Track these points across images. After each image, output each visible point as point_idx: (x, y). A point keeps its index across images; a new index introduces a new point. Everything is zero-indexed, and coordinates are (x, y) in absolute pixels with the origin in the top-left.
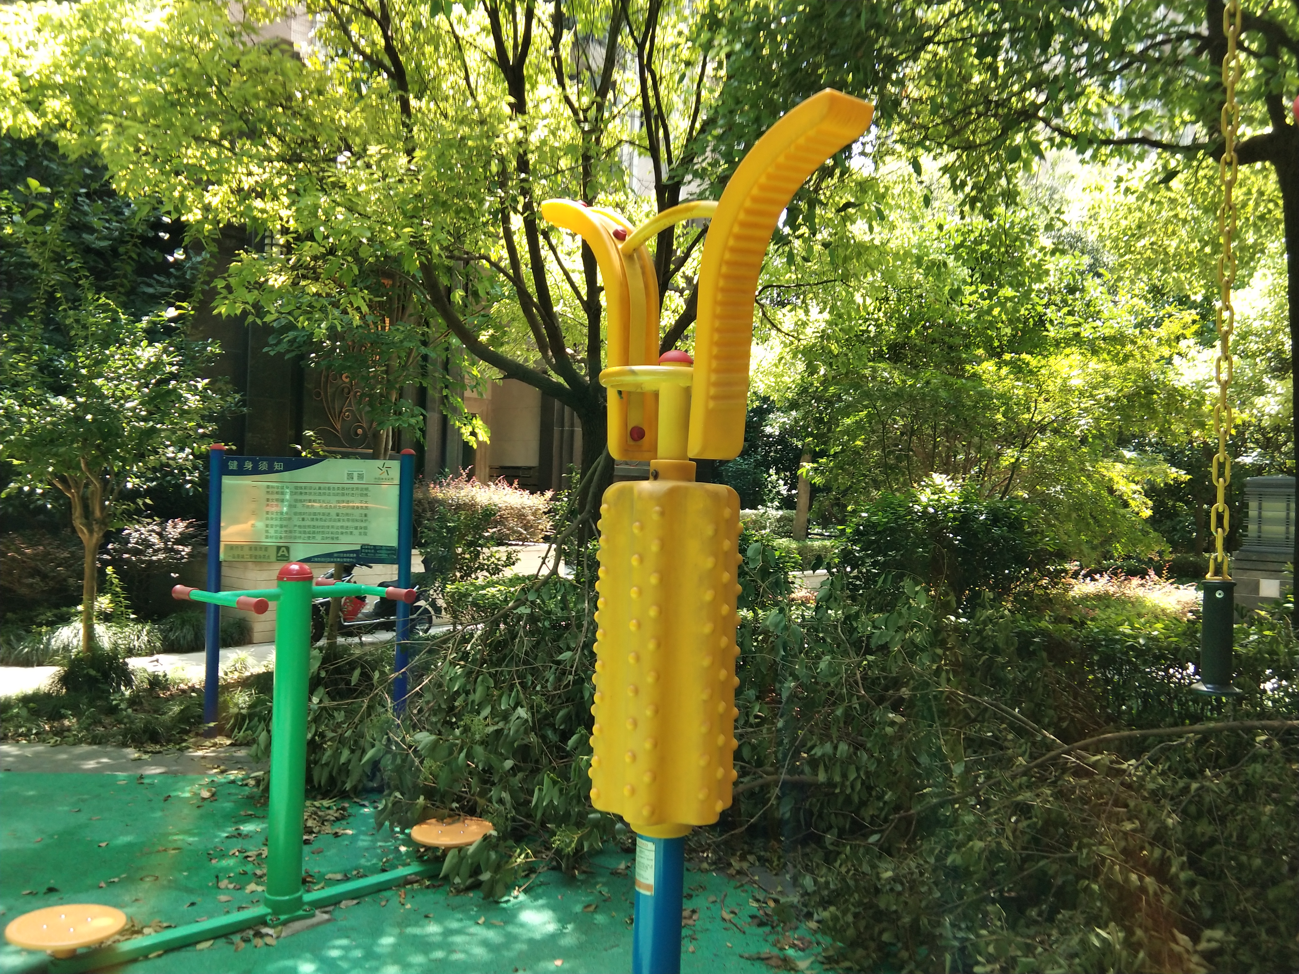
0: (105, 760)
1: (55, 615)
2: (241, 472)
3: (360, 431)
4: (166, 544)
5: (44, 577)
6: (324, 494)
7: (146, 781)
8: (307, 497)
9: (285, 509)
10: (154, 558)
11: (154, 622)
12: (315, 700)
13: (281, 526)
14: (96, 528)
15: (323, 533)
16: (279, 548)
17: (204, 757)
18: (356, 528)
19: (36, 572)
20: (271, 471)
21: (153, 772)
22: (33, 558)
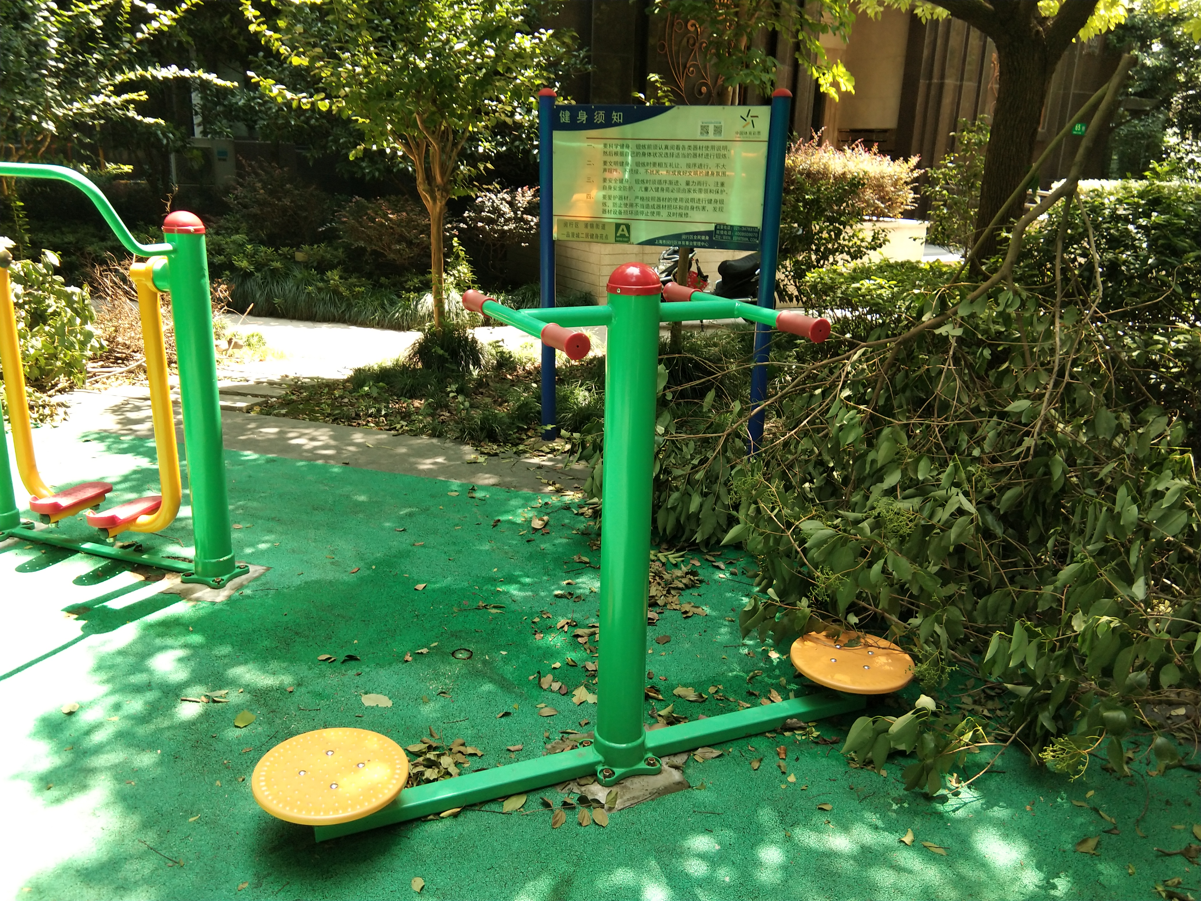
0: (440, 460)
1: (421, 282)
2: (574, 126)
3: (704, 89)
4: (515, 213)
5: (410, 243)
6: (672, 155)
7: (479, 494)
8: (651, 159)
9: (627, 176)
10: (506, 228)
11: (508, 292)
12: (660, 429)
13: (621, 198)
14: (438, 194)
15: (669, 207)
16: (618, 226)
17: (540, 467)
18: (710, 201)
19: (402, 239)
20: (608, 123)
21: (486, 482)
22: (399, 223)
